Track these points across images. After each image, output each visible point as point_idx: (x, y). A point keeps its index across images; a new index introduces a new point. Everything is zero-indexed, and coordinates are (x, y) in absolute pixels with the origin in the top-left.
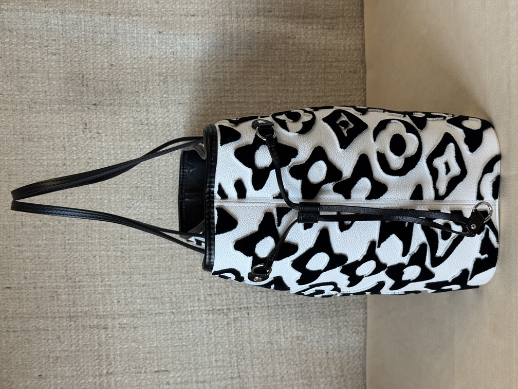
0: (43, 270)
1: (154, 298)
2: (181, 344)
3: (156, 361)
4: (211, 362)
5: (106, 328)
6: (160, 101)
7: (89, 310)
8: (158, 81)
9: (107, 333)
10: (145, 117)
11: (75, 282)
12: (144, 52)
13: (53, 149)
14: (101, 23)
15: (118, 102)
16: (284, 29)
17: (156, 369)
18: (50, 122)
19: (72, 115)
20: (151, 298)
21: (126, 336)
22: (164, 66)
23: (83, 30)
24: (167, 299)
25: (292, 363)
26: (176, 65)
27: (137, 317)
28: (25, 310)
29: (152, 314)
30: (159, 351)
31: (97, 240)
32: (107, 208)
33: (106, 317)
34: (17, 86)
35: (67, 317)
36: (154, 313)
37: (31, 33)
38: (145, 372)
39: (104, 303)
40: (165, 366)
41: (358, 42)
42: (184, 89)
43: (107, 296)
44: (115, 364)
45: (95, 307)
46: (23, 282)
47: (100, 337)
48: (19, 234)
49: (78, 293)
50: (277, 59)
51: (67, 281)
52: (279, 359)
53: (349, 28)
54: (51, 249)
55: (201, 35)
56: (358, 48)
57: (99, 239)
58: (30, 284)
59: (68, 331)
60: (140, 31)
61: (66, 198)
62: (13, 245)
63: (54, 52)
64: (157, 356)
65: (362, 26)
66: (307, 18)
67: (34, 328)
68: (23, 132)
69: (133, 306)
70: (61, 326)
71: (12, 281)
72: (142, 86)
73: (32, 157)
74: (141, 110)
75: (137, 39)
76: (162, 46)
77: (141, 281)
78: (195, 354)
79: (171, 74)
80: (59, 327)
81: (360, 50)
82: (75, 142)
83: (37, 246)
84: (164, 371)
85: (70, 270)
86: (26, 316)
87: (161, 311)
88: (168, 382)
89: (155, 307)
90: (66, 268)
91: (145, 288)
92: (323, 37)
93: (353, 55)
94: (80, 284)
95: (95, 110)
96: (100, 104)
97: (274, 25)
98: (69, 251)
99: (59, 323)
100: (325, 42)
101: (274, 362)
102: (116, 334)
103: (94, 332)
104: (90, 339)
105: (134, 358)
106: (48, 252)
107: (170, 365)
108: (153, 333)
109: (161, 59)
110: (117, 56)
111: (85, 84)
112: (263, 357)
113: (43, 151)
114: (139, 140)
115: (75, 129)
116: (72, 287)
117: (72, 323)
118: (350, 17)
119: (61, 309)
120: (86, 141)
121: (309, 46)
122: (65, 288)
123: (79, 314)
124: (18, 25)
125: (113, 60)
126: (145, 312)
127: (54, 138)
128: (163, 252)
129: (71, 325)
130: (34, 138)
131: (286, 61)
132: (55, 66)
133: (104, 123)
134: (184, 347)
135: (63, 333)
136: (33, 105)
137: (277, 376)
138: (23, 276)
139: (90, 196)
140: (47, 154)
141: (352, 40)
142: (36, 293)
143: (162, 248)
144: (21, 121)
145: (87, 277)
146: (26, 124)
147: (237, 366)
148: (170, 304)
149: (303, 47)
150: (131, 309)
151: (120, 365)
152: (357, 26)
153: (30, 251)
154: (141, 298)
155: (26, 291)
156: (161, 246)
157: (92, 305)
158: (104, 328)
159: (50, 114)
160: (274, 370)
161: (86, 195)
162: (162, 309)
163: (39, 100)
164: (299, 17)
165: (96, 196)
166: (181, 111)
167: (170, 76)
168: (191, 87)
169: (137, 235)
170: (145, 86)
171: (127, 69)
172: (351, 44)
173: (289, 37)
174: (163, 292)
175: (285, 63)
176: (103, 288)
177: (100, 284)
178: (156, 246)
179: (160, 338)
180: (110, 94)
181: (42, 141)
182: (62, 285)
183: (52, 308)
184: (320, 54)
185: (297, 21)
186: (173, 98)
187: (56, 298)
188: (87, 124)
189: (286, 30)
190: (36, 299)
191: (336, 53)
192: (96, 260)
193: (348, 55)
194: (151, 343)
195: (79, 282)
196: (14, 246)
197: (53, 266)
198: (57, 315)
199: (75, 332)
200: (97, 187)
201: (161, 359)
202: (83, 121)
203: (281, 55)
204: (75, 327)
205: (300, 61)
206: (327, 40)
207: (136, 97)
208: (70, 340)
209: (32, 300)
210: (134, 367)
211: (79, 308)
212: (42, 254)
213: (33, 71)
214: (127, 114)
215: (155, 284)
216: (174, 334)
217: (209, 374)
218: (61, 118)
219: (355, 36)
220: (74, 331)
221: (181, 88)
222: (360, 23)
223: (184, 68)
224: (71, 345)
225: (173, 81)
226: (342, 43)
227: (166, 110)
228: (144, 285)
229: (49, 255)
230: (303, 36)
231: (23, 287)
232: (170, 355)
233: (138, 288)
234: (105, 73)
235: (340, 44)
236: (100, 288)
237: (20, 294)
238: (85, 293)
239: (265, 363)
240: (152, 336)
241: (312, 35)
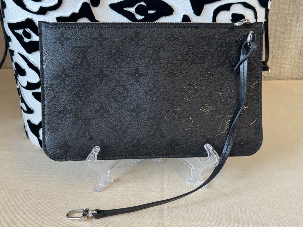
41: (286, 75)
50: (281, 7)
53: (299, 68)
56: (281, 74)
65: (299, 78)
81: (280, 76)
92: (294, 46)
93: (276, 70)
100: (290, 48)
121: (289, 34)
131: (278, 14)
141: (288, 69)
149: (288, 29)
152: (300, 74)
172: (285, 69)
173: (298, 17)
175: (277, 13)
184: (281, 43)
191: (279, 56)
193: (276, 67)
203: (284, 9)
205: (277, 26)
206: (291, 49)
219: (291, 72)
222: (301, 77)
226: (287, 62)
230: (298, 29)
235: (287, 60)
241: (297, 37)
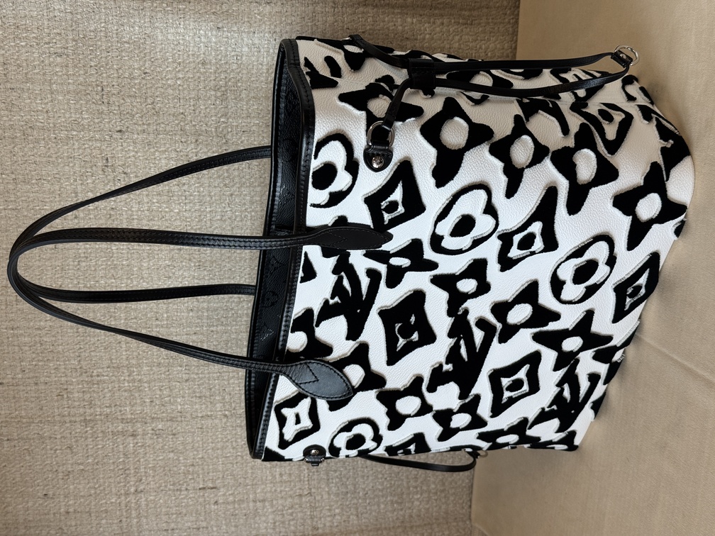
0: (48, 360)
1: (200, 397)
2: (235, 455)
3: (201, 476)
4: (274, 477)
5: (134, 435)
6: (216, 128)
7: (111, 412)
8: (213, 98)
9: (135, 441)
10: (194, 151)
11: (92, 376)
12: (193, 55)
13: (59, 194)
14: (131, 11)
15: (155, 128)
16: (401, 25)
17: (201, 486)
18: (54, 156)
19: (86, 146)
20: (196, 396)
21: (161, 445)
22: (223, 76)
23: (103, 21)
24: (217, 398)
25: (380, 476)
26: (240, 75)
27: (177, 421)
28: (23, 413)
29: (197, 417)
30: (205, 463)
31: (122, 321)
32: (137, 278)
33: (134, 421)
34: (4, 103)
35: (81, 421)
36: (200, 415)
37: (24, 23)
38: (187, 489)
39: (132, 403)
40: (213, 481)
41: (506, 45)
42: (250, 110)
43: (137, 395)
44: (146, 480)
45: (120, 408)
46: (20, 376)
47: (126, 446)
48: (12, 313)
49: (96, 390)
51: (81, 375)
52: (363, 472)
53: (495, 24)
54: (58, 332)
55: (279, 34)
57: (125, 319)
58: (29, 378)
59: (83, 439)
60: (189, 25)
61: (79, 264)
62: (4, 327)
63: (59, 51)
64: (203, 469)
65: (515, 20)
66: (435, 9)
67: (36, 435)
68: (16, 170)
69: (172, 407)
70: (73, 433)
71: (4, 375)
72: (190, 106)
73: (28, 206)
74: (187, 141)
75: (183, 36)
76: (221, 47)
77: (184, 375)
78: (254, 466)
79: (233, 88)
80: (71, 434)
82: (91, 185)
83: (39, 329)
84: (212, 488)
85: (85, 360)
86: (24, 420)
87: (209, 413)
88: (216, 502)
89: (201, 409)
90: (79, 358)
91: (188, 384)
92: (457, 38)
94: (99, 378)
95: (121, 139)
96: (127, 131)
97: (386, 19)
98: (83, 336)
99: (70, 429)
100: (460, 45)
101: (356, 476)
102: (149, 442)
103: (118, 440)
104: (113, 448)
105: (172, 472)
106: (53, 336)
107: (219, 481)
108: (198, 441)
109: (218, 66)
110: (153, 60)
111: (106, 101)
112: (342, 469)
113: (44, 198)
114: (184, 184)
115: (91, 167)
116: (88, 383)
117: (88, 429)
118: (498, 7)
119: (73, 411)
120: (107, 184)
122: (79, 384)
123: (98, 417)
124: (4, 11)
125: (147, 65)
126: (188, 415)
127: (60, 179)
128: (215, 336)
129: (87, 432)
130: (32, 179)
132: (60, 74)
133: (133, 159)
134: (239, 458)
135: (77, 441)
136: (29, 130)
137: (359, 493)
138: (19, 368)
139: (113, 261)
140: (51, 201)
141: (497, 42)
142: (38, 390)
143: (212, 331)
144: (12, 155)
145: (109, 369)
146: (20, 159)
147: (308, 480)
148: (222, 404)
150: (169, 411)
151: (154, 481)
152: (506, 21)
153: (29, 335)
154: (183, 397)
155: (25, 388)
156: (212, 329)
157: (115, 406)
158: (132, 435)
159: (54, 145)
160: (355, 485)
161: (108, 260)
162: (211, 411)
163: (38, 124)
164: (424, 7)
165: (122, 261)
166: (245, 142)
167: (231, 91)
168: (260, 108)
169: (179, 314)
170: (194, 106)
171: (168, 79)
172: (496, 48)
173: (407, 38)
174: (213, 390)
176: (131, 384)
177: (127, 378)
178: (205, 329)
179: (207, 447)
180: (142, 117)
181: (43, 184)
182: (74, 380)
183: (60, 410)
185: (421, 12)
186: (235, 124)
187: (65, 396)
188: (109, 160)
189: (405, 27)
190: (38, 398)
192: (121, 347)
194: (195, 453)
195: (98, 376)
196: (6, 329)
197: (61, 356)
198: (67, 419)
199: (93, 441)
200: (123, 249)
201: (208, 473)
202: (103, 155)
204: (92, 434)
206: (461, 42)
207: (181, 121)
208: (85, 451)
209: (33, 399)
210: (172, 483)
211: (98, 410)
212: (45, 340)
213: (28, 80)
214: (168, 146)
215: (201, 379)
216: (227, 441)
217: (271, 491)
218: (70, 150)
219: (503, 35)
220: (91, 440)
221: (247, 109)
222: (512, 17)
223: (252, 79)
224: (88, 456)
225: (235, 99)
226: (483, 46)
227: (224, 141)
228: (187, 381)
229: (55, 341)
230: (427, 36)
231: (20, 383)
232: (220, 468)
233: (178, 384)
234: (135, 84)
235: (481, 48)
236: (126, 384)
237: (16, 392)
238: (106, 390)
239: (344, 477)
240: (197, 445)
241: (440, 34)
